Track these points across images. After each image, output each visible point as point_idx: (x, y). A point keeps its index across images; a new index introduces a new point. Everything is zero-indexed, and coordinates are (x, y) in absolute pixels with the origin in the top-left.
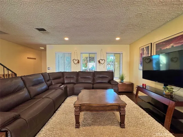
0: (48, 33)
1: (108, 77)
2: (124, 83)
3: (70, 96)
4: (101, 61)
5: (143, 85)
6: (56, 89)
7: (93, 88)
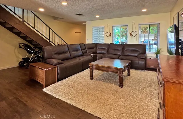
0: (83, 15)
1: (138, 50)
6: (88, 55)
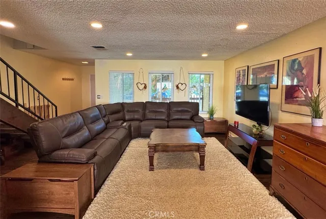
0: (106, 50)
1: (189, 110)
2: (214, 119)
3: (135, 138)
4: (180, 85)
5: (235, 122)
6: (118, 128)
7: (168, 127)
